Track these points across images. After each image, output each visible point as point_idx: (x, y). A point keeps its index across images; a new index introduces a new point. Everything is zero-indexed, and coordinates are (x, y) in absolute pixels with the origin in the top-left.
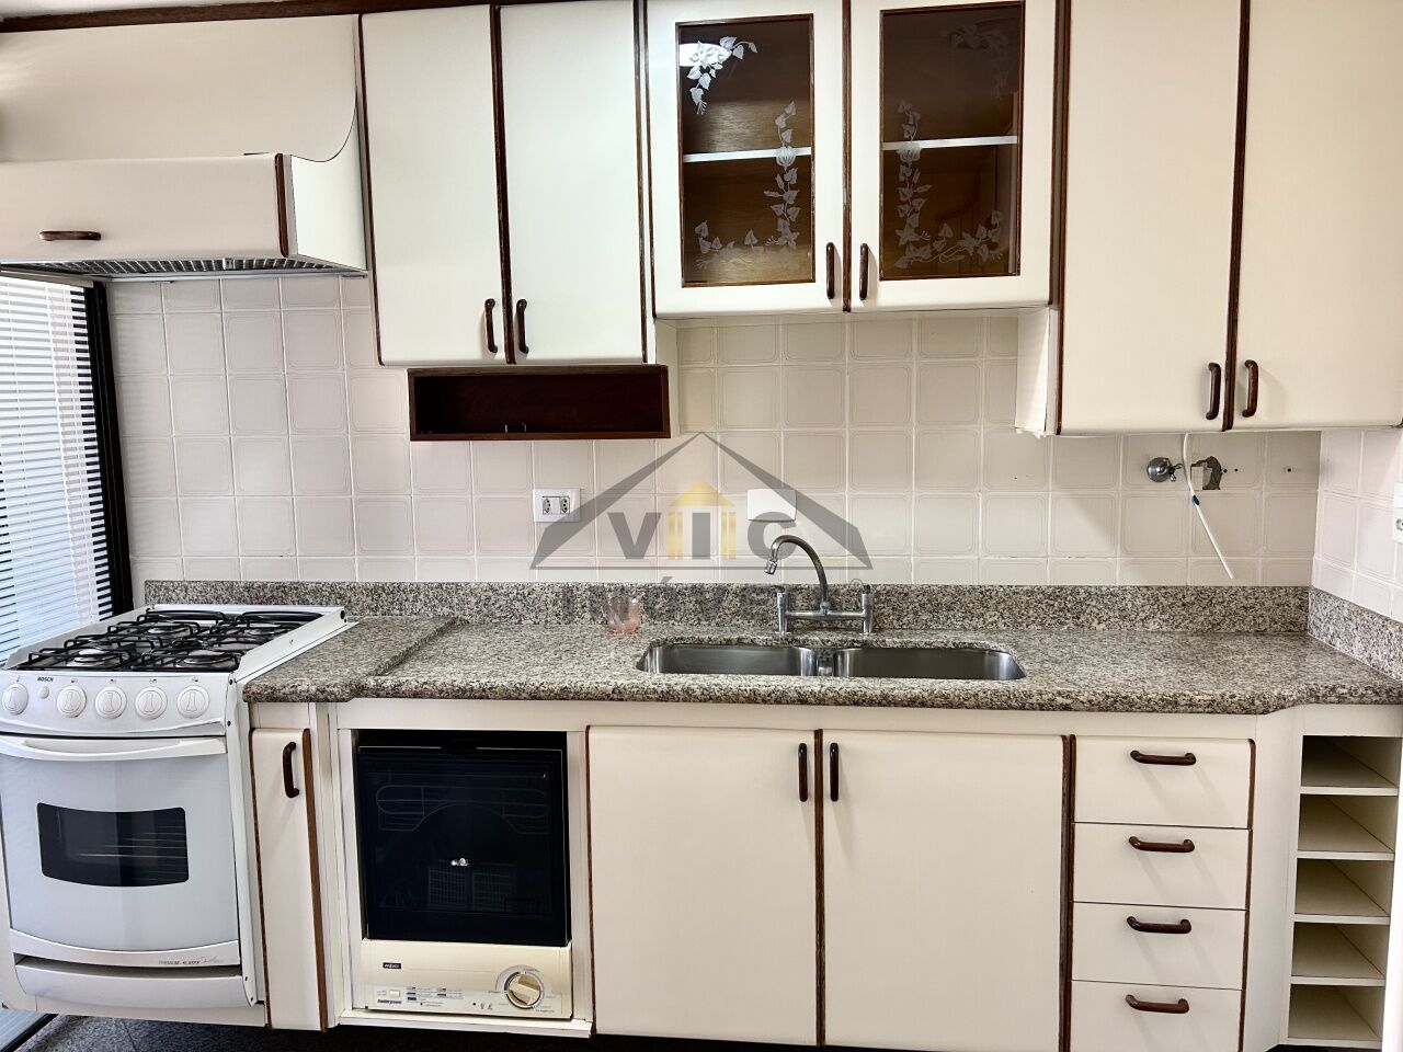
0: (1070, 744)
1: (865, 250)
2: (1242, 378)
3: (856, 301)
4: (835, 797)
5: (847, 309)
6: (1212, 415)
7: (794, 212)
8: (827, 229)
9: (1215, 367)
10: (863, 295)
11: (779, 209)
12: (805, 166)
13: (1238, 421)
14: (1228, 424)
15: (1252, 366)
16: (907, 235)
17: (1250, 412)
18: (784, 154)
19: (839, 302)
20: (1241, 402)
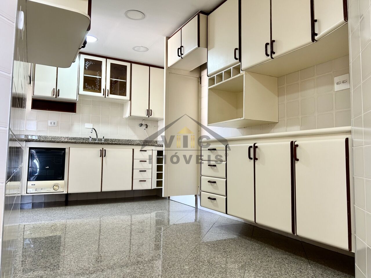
0: (133, 150)
1: (108, 90)
2: (150, 111)
3: (106, 96)
4: (105, 156)
5: (105, 97)
6: (147, 115)
7: (99, 84)
8: (103, 87)
9: (147, 110)
10: (108, 96)
11: (97, 83)
12: (100, 79)
13: (150, 116)
14: (149, 117)
15: (151, 110)
16: (113, 89)
17: (151, 115)
18: (97, 77)
19: (104, 96)
20: (150, 114)
